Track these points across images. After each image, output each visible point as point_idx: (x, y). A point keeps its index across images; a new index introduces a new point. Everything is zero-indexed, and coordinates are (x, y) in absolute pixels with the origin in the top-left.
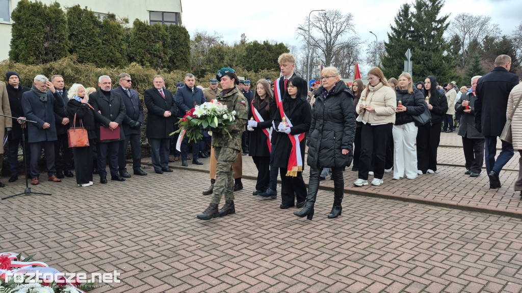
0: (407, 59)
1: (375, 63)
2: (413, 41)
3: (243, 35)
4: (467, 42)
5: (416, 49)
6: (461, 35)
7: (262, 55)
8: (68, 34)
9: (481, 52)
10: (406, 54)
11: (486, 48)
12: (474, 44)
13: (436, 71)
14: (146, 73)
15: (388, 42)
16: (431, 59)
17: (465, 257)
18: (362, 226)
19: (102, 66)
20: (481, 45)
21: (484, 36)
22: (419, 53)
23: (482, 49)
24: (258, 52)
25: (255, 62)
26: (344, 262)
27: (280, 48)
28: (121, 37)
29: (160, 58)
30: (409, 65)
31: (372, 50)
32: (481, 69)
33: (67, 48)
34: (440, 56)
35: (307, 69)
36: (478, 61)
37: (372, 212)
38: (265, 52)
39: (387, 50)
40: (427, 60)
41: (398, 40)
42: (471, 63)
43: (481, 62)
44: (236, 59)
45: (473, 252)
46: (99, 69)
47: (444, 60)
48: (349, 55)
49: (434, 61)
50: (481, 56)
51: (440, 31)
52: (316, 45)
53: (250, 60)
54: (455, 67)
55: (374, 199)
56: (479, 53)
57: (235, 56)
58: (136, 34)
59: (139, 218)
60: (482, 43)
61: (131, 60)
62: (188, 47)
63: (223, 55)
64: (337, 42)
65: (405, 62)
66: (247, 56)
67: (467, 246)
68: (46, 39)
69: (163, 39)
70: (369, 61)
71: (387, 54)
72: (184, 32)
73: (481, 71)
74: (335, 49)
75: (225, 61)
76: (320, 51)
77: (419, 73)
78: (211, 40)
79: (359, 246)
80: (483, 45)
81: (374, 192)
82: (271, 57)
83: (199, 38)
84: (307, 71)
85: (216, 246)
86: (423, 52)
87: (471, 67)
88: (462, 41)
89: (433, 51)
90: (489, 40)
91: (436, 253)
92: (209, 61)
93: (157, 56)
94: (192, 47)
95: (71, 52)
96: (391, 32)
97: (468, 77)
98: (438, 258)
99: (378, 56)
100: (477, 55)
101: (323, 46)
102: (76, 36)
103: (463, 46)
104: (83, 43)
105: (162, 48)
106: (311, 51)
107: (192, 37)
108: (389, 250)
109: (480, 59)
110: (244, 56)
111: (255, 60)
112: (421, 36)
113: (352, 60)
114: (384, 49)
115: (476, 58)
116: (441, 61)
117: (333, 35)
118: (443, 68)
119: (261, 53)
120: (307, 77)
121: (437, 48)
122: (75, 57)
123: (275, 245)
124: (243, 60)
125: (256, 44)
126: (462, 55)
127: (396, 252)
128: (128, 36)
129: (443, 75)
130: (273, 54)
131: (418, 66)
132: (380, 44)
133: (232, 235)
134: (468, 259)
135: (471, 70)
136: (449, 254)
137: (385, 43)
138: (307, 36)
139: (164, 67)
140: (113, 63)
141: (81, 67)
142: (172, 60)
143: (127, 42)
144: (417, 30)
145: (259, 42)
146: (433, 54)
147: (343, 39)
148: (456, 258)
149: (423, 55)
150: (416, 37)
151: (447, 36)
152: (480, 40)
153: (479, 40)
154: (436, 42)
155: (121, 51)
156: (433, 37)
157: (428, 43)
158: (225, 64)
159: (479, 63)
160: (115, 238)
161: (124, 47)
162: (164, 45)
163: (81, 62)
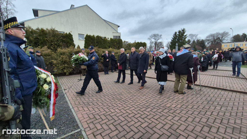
0: (176, 45)
1: (168, 47)
2: (178, 41)
3: (135, 41)
4: (192, 41)
5: (179, 43)
6: (190, 39)
8: (96, 42)
9: (196, 44)
10: (176, 44)
11: (197, 42)
12: (194, 41)
14: (113, 50)
15: (171, 42)
17: (197, 98)
18: (168, 89)
19: (103, 49)
21: (197, 39)
26: (164, 98)
27: (144, 43)
28: (107, 42)
29: (116, 46)
30: (177, 47)
31: (167, 43)
32: (196, 48)
33: (96, 45)
35: (150, 48)
37: (170, 85)
38: (141, 44)
39: (171, 43)
41: (174, 41)
45: (199, 97)
46: (103, 50)
48: (161, 45)
51: (185, 38)
52: (153, 43)
55: (170, 82)
57: (133, 45)
58: (110, 41)
59: (112, 85)
61: (109, 47)
62: (122, 44)
63: (130, 45)
64: (158, 42)
65: (176, 46)
66: (136, 46)
67: (198, 95)
68: (92, 43)
69: (117, 42)
70: (166, 46)
71: (171, 44)
72: (121, 40)
74: (157, 43)
76: (153, 44)
78: (127, 42)
79: (168, 94)
81: (170, 80)
83: (125, 42)
84: (150, 49)
85: (131, 93)
87: (193, 47)
90: (198, 41)
91: (189, 97)
92: (127, 47)
93: (115, 46)
94: (123, 44)
95: (97, 46)
96: (172, 39)
98: (190, 98)
99: (168, 45)
100: (195, 44)
101: (154, 42)
102: (98, 42)
104: (99, 44)
105: (116, 44)
106: (151, 44)
107: (123, 42)
108: (176, 96)
111: (138, 46)
112: (180, 40)
113: (161, 46)
114: (170, 43)
115: (195, 45)
117: (157, 40)
120: (150, 50)
121: (184, 42)
122: (98, 47)
123: (145, 93)
125: (138, 43)
127: (178, 96)
128: (109, 42)
132: (169, 42)
133: (134, 90)
134: (198, 99)
136: (193, 97)
137: (170, 42)
138: (150, 40)
139: (117, 49)
140: (105, 48)
141: (99, 49)
142: (118, 47)
143: (109, 43)
144: (179, 38)
145: (139, 42)
147: (159, 41)
148: (195, 99)
150: (178, 40)
151: (187, 40)
152: (195, 41)
155: (107, 45)
156: (183, 40)
157: (182, 41)
160: (107, 89)
161: (108, 44)
162: (117, 44)
163: (99, 48)
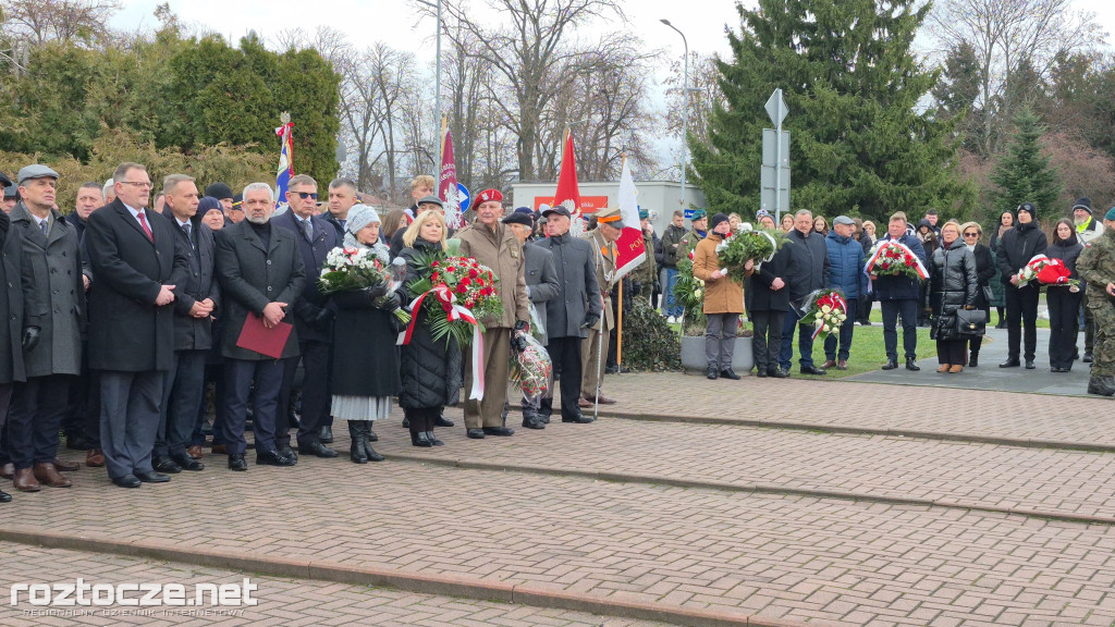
4: (998, 69)
5: (817, 88)
7: (236, 88)
9: (1044, 106)
10: (769, 105)
11: (1060, 90)
12: (1023, 78)
13: (888, 165)
16: (870, 126)
20: (1042, 81)
21: (1055, 49)
22: (827, 104)
23: (1048, 94)
24: (217, 74)
25: (208, 113)
27: (305, 67)
30: (777, 145)
32: (1043, 165)
34: (903, 117)
36: (1034, 138)
38: (247, 76)
40: (857, 129)
42: (1012, 143)
43: (1041, 142)
44: (134, 97)
47: (916, 131)
49: (882, 133)
50: (1043, 119)
51: (903, 29)
53: (188, 105)
54: (950, 154)
56: (1037, 109)
57: (129, 86)
60: (1046, 74)
63: (82, 82)
64: (559, 50)
66: (177, 89)
73: (1044, 171)
75: (90, 104)
77: (832, 172)
80: (1051, 82)
82: (270, 99)
86: (846, 99)
87: (1011, 157)
88: (982, 66)
89: (881, 98)
90: (1070, 68)
97: (1000, 190)
100: (1030, 115)
103: (986, 81)
109: (1038, 130)
110: (166, 89)
111: (206, 104)
115: (1028, 124)
116: (905, 132)
118: (912, 156)
119: (230, 82)
121: (893, 86)
124: (161, 104)
126: (982, 113)
129: (911, 182)
130: (278, 88)
131: (827, 148)
135: (1010, 166)
144: (824, 22)
145: (225, 38)
146: (877, 107)
149: (843, 110)
151: (926, 47)
153: (1035, 64)
154: (887, 69)
156: (879, 48)
157: (863, 71)
158: (89, 114)
159: (1037, 145)
